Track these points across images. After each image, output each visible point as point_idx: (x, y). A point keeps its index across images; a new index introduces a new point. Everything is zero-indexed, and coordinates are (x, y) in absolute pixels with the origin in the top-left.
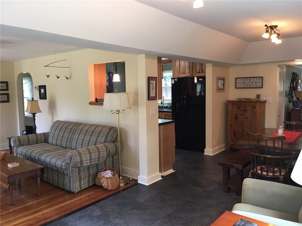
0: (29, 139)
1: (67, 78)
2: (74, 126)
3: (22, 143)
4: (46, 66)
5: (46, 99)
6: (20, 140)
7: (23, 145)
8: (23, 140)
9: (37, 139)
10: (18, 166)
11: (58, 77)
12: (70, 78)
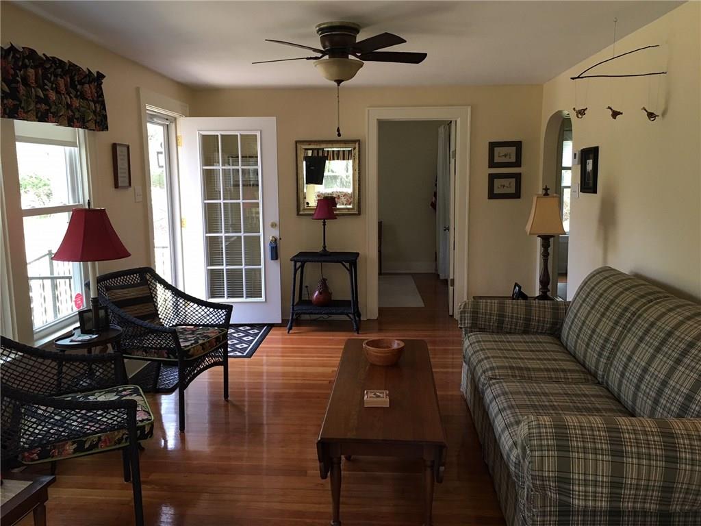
0: (503, 316)
1: (651, 115)
2: (635, 300)
3: (481, 322)
4: (578, 77)
5: (595, 192)
6: (477, 313)
7: (482, 330)
8: (486, 314)
9: (528, 320)
10: (384, 406)
11: (615, 114)
12: (664, 114)
